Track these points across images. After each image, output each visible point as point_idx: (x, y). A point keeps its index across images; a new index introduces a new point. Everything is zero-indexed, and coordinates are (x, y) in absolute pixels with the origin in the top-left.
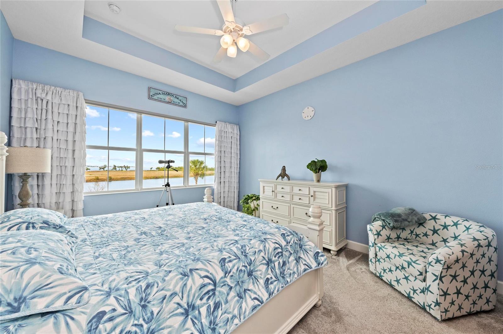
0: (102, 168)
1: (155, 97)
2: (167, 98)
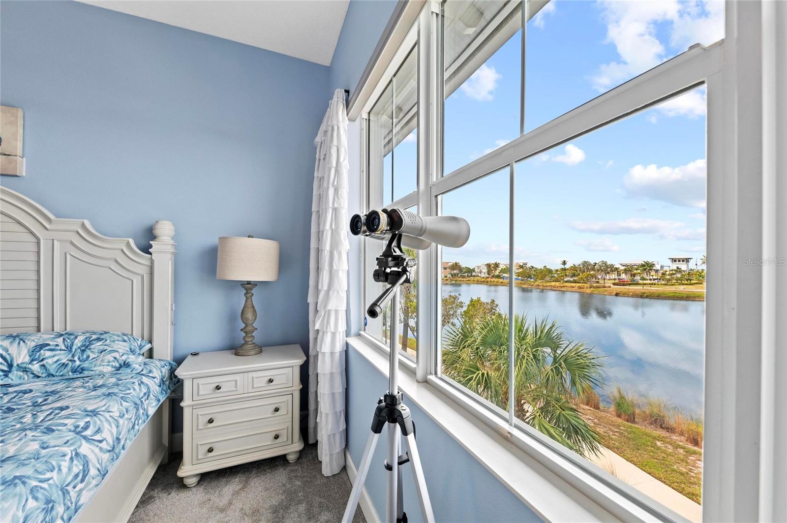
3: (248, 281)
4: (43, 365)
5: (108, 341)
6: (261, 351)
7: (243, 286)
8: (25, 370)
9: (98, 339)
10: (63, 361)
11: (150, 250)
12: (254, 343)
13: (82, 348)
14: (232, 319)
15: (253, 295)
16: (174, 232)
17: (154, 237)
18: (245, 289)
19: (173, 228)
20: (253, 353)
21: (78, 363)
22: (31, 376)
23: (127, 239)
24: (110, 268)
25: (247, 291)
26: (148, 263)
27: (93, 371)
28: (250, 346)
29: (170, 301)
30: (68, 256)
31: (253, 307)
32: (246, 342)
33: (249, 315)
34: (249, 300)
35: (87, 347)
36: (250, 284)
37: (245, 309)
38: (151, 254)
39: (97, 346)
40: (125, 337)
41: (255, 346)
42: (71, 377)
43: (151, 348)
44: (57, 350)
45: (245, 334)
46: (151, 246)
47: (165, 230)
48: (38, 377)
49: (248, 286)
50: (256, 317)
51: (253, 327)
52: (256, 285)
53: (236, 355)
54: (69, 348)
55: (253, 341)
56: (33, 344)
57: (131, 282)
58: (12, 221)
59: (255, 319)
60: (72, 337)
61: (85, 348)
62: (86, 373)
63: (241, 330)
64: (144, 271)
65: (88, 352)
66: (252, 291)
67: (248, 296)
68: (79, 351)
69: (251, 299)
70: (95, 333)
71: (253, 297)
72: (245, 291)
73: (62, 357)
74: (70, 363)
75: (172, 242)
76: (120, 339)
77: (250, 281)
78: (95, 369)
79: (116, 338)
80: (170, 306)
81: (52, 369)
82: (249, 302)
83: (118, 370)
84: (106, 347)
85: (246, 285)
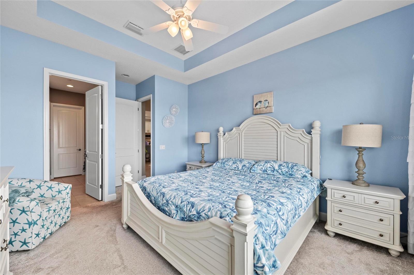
3: (360, 147)
4: (282, 171)
5: (298, 167)
6: (369, 186)
7: (357, 149)
8: (277, 172)
9: (295, 165)
10: (287, 171)
11: (311, 133)
12: (364, 181)
13: (291, 168)
14: (349, 166)
15: (363, 154)
16: (320, 125)
17: (312, 128)
18: (358, 151)
19: (320, 123)
20: (363, 185)
21: (291, 172)
22: (279, 173)
23: (303, 129)
24: (297, 140)
25: (359, 152)
26: (310, 138)
27: (295, 176)
28: (361, 181)
29: (319, 155)
30: (285, 136)
31: (364, 161)
32: (358, 178)
33: (361, 165)
34: (361, 157)
35: (293, 167)
36: (361, 148)
37: (358, 161)
38: (311, 135)
39: (295, 167)
40: (303, 166)
41: (364, 182)
42: (289, 176)
43: (311, 173)
44: (285, 167)
45: (358, 175)
46: (311, 132)
47: (317, 124)
48: (281, 174)
49: (360, 150)
50: (365, 166)
51: (363, 172)
52: (366, 149)
53: (352, 184)
54: (288, 167)
55: (363, 179)
56: (279, 164)
57: (304, 146)
58: (271, 126)
59: (365, 168)
60: (288, 164)
61: (292, 168)
62: (293, 176)
63: (356, 172)
64: (308, 141)
65: (293, 169)
66: (363, 153)
67: (360, 155)
68: (290, 168)
69: (362, 156)
70: (294, 163)
71: (363, 156)
72: (358, 152)
73: (286, 169)
74: (289, 172)
75: (320, 129)
76: (302, 167)
77: (361, 147)
78: (296, 175)
79: (301, 166)
80: (319, 156)
81: (284, 172)
82: (361, 158)
83: (303, 177)
84: (298, 169)
85: (359, 149)
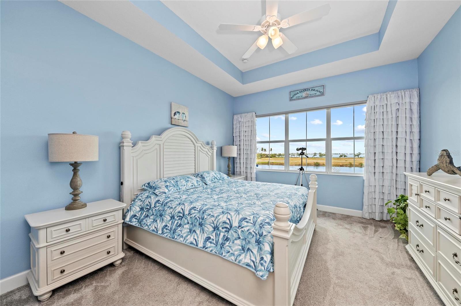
0: (357, 156)
1: (294, 98)
2: (304, 94)
